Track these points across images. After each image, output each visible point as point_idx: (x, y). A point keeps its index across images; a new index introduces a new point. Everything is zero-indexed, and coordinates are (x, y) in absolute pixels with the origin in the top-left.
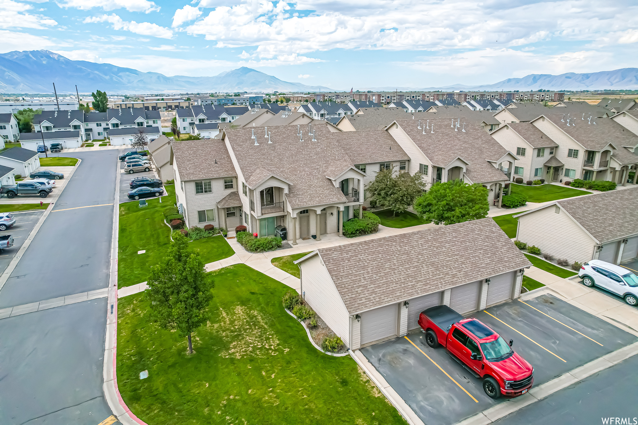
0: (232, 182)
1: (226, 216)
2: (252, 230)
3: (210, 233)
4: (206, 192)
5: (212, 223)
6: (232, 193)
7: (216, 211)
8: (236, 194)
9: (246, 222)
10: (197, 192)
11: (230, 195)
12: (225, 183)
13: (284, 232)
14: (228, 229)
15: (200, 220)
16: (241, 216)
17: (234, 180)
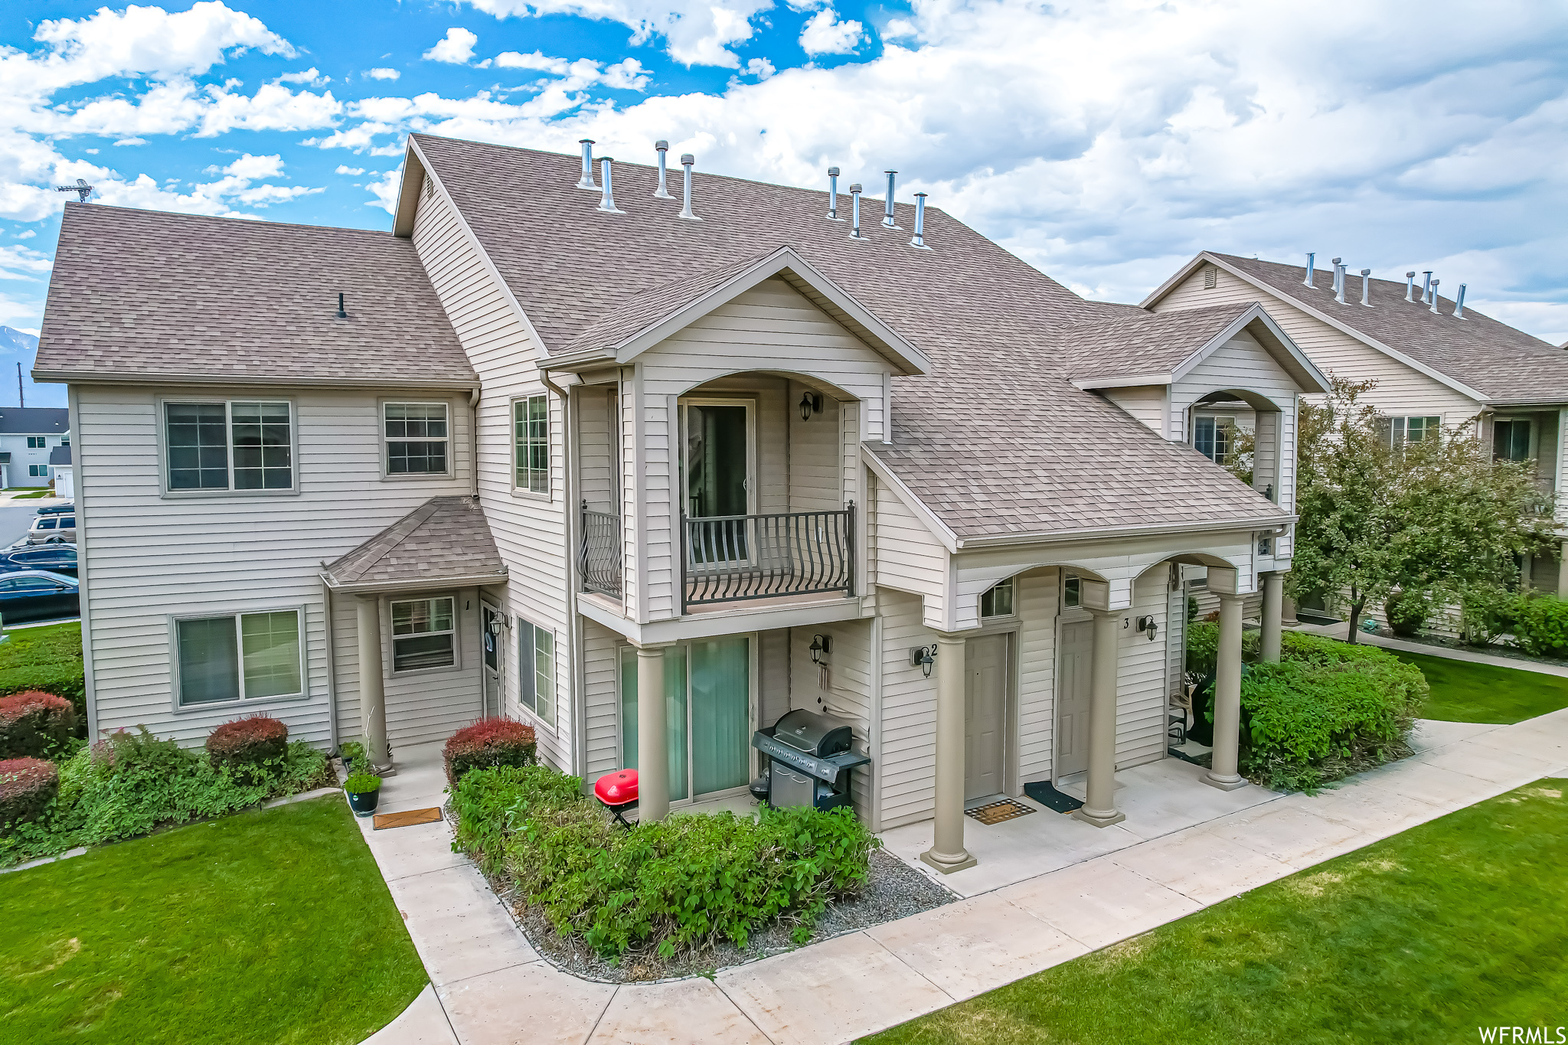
0: (438, 428)
1: (387, 664)
2: (583, 753)
3: (247, 780)
4: (247, 480)
5: (276, 711)
6: (437, 502)
7: (314, 629)
8: (467, 510)
9: (527, 697)
10: (179, 480)
11: (424, 515)
12: (393, 428)
13: (845, 759)
14: (398, 756)
15: (191, 692)
16: (491, 659)
17: (456, 418)
